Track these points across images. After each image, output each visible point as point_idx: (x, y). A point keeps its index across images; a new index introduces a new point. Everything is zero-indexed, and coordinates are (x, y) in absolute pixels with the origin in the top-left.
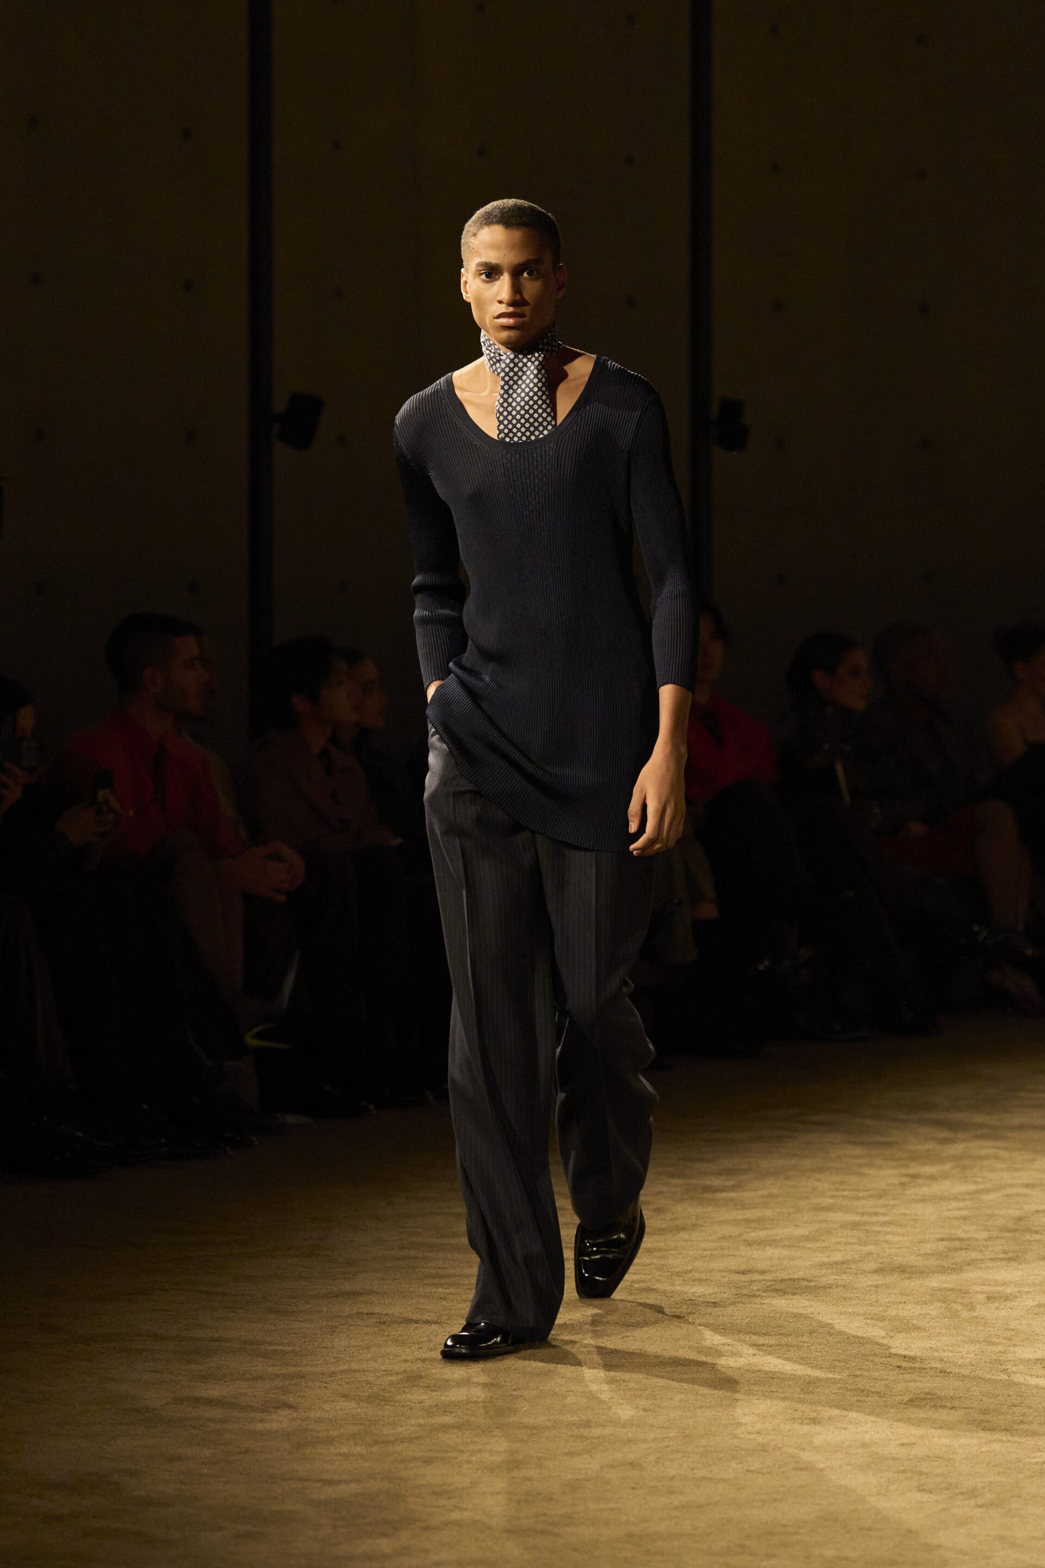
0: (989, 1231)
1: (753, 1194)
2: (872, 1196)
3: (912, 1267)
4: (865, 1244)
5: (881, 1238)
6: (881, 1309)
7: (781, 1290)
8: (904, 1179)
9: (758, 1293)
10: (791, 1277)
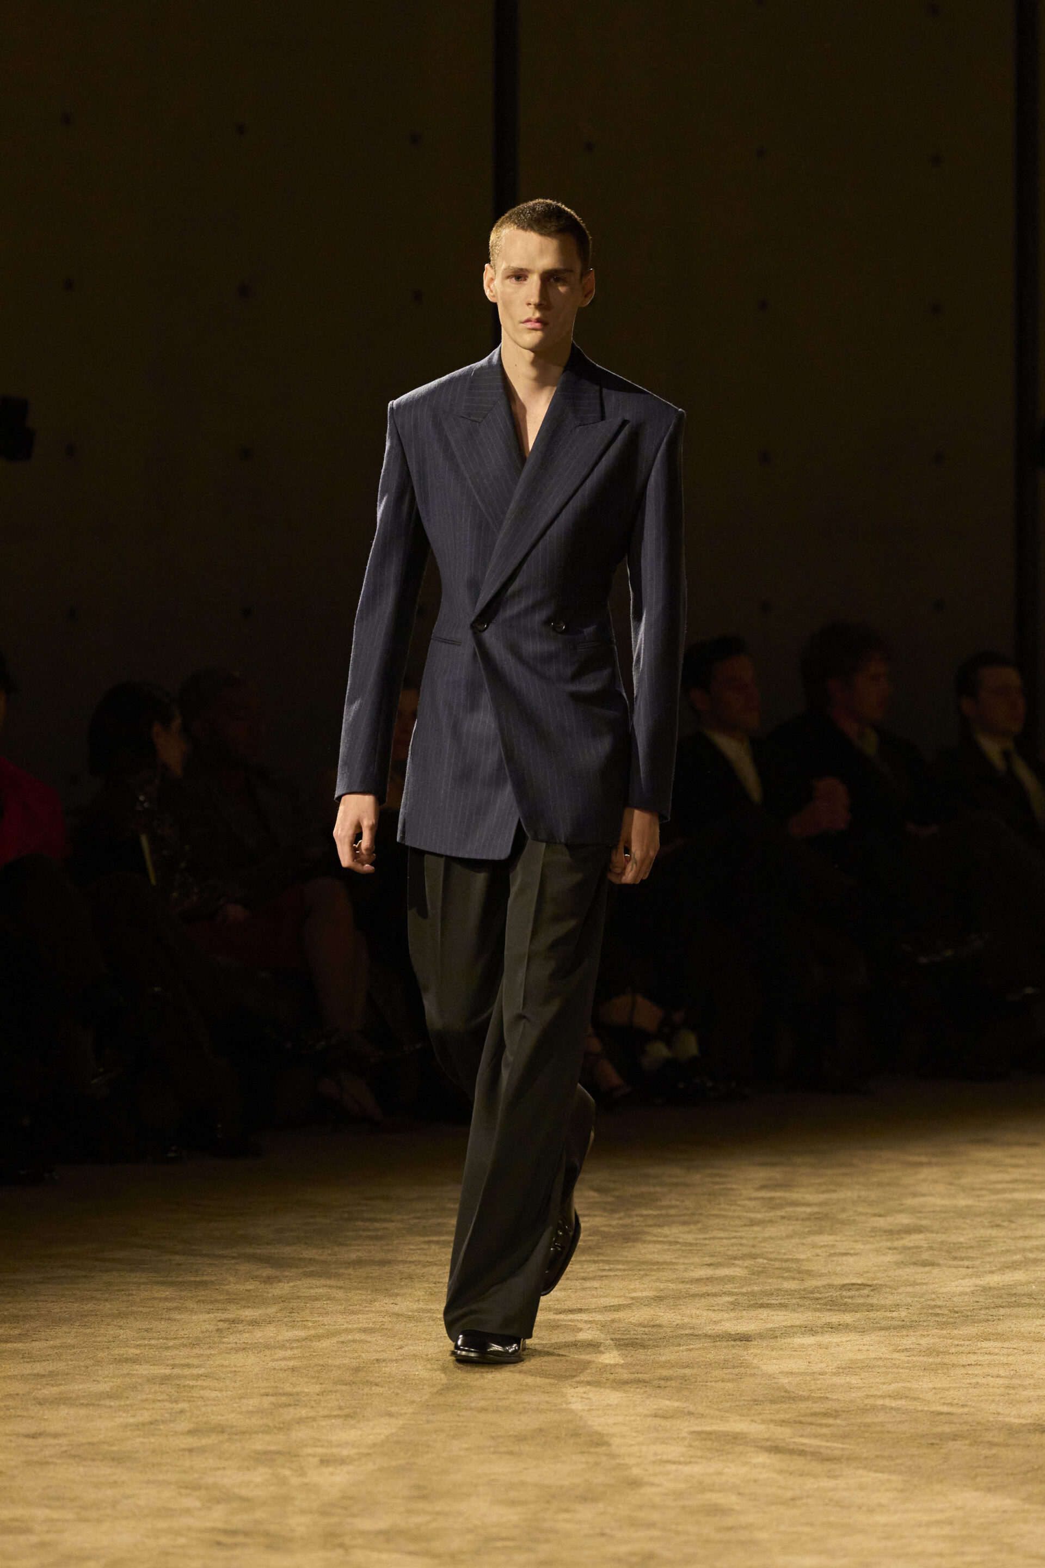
0: (321, 1384)
1: (42, 1344)
2: (184, 1345)
3: (232, 1427)
4: (176, 1402)
5: (195, 1393)
6: (196, 1475)
7: (78, 1456)
8: (221, 1325)
9: (50, 1460)
10: (90, 1440)
